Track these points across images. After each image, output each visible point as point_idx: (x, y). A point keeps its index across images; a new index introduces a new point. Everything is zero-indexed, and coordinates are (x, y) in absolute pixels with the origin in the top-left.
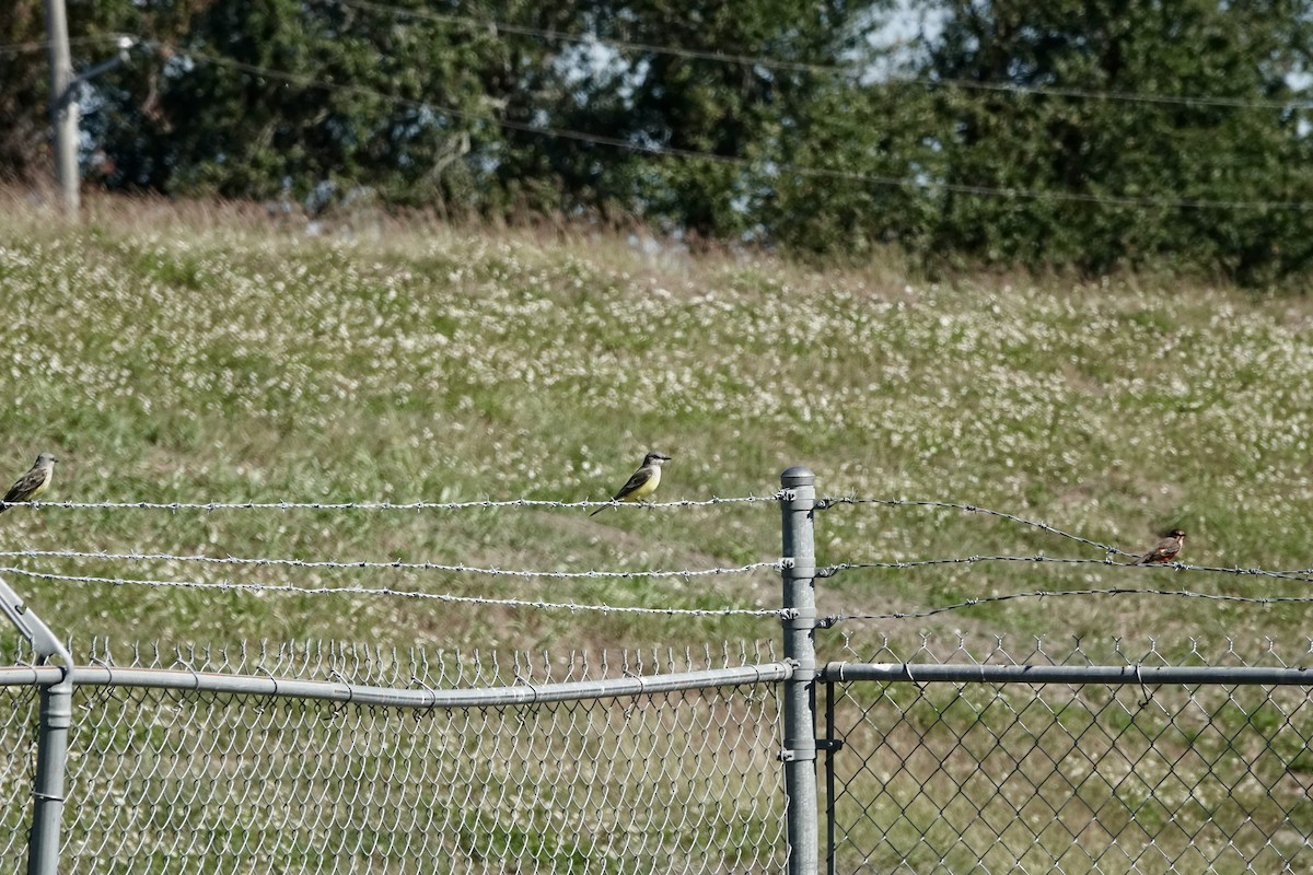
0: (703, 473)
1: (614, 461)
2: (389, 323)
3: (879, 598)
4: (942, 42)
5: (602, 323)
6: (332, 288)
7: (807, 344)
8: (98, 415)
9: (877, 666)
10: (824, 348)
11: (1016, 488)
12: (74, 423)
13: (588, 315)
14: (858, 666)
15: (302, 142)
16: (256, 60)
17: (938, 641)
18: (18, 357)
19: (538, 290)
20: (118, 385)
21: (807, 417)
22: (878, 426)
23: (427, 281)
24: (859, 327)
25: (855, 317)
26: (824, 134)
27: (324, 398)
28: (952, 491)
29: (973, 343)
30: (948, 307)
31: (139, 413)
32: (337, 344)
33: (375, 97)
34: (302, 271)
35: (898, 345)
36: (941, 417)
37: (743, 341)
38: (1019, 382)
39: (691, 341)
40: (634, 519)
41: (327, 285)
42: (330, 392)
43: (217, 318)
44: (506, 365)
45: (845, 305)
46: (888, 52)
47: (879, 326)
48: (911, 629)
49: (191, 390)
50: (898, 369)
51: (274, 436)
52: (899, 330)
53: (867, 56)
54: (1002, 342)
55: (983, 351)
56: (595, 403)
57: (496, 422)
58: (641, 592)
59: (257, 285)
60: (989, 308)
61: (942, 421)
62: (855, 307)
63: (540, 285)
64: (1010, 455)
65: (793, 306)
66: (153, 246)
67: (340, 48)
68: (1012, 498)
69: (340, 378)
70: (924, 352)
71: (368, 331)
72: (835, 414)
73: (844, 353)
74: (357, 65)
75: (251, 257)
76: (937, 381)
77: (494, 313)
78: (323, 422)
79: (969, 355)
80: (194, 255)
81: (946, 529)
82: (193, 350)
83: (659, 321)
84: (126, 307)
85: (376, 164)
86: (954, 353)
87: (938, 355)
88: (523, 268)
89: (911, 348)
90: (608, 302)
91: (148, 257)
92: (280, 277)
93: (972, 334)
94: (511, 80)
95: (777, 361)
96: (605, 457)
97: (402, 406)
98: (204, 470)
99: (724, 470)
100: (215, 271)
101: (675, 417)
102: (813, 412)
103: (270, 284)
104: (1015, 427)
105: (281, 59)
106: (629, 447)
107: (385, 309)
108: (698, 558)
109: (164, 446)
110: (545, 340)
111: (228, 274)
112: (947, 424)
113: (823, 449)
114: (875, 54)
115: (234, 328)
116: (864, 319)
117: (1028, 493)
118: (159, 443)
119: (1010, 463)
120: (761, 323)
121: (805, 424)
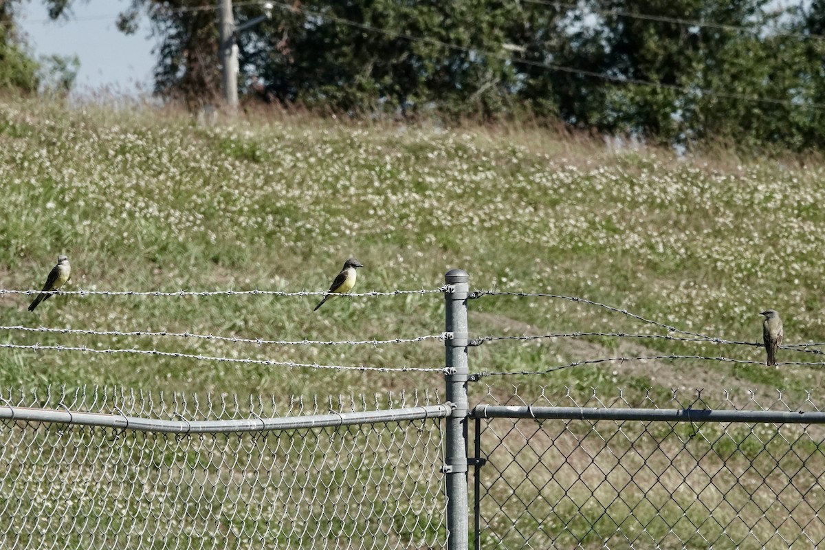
0: (587, 286)
1: (527, 278)
2: (384, 186)
3: (698, 369)
4: (813, 10)
5: (529, 187)
6: (349, 163)
7: (667, 202)
8: (179, 244)
9: (509, 408)
10: (678, 205)
11: (798, 298)
12: (163, 249)
13: (519, 182)
14: (497, 407)
15: (391, 74)
16: (362, 21)
17: (735, 399)
18: (128, 205)
19: (487, 165)
20: (195, 224)
21: (661, 250)
22: (709, 256)
23: (413, 158)
24: (703, 191)
25: (700, 185)
26: (734, 70)
27: (335, 234)
28: (753, 300)
29: (779, 202)
30: (763, 179)
31: (208, 243)
32: (346, 199)
33: (438, 44)
34: (329, 151)
35: (728, 204)
36: (751, 251)
37: (623, 201)
38: (806, 228)
39: (588, 200)
40: (535, 316)
41: (345, 160)
42: (338, 231)
43: (268, 180)
44: (460, 213)
45: (696, 176)
46: (776, 15)
47: (716, 191)
48: (717, 390)
49: (245, 229)
50: (726, 219)
51: (299, 259)
52: (729, 194)
53: (761, 20)
54: (798, 202)
55: (784, 209)
56: (517, 240)
57: (450, 251)
58: (536, 365)
59: (298, 159)
60: (790, 180)
61: (752, 254)
62: (702, 178)
63: (489, 162)
64: (797, 276)
65: (660, 178)
66: (230, 134)
67: (416, 12)
68: (795, 305)
69: (346, 221)
70: (746, 208)
71: (370, 190)
72: (680, 248)
73: (691, 209)
74: (426, 24)
75: (297, 142)
76: (751, 227)
77: (455, 179)
78: (332, 250)
79: (776, 211)
80: (257, 140)
81: (748, 325)
82: (248, 202)
83: (568, 186)
84: (207, 173)
85: (439, 88)
86: (765, 209)
87: (754, 210)
88: (479, 151)
89: (736, 206)
90: (533, 173)
91: (225, 141)
92: (314, 154)
93: (779, 196)
94: (528, 34)
95: (645, 213)
96: (521, 275)
97: (388, 240)
98: (248, 281)
99: (602, 284)
100: (270, 150)
101: (572, 249)
102: (665, 246)
103: (306, 159)
104: (802, 258)
105: (378, 19)
106: (538, 269)
107: (382, 177)
108: (578, 342)
109: (223, 265)
110: (488, 198)
111: (279, 152)
112: (755, 256)
113: (672, 272)
114: (766, 17)
115: (278, 187)
116: (706, 186)
117: (806, 302)
118: (220, 263)
119: (796, 281)
120: (637, 189)
121: (660, 254)
